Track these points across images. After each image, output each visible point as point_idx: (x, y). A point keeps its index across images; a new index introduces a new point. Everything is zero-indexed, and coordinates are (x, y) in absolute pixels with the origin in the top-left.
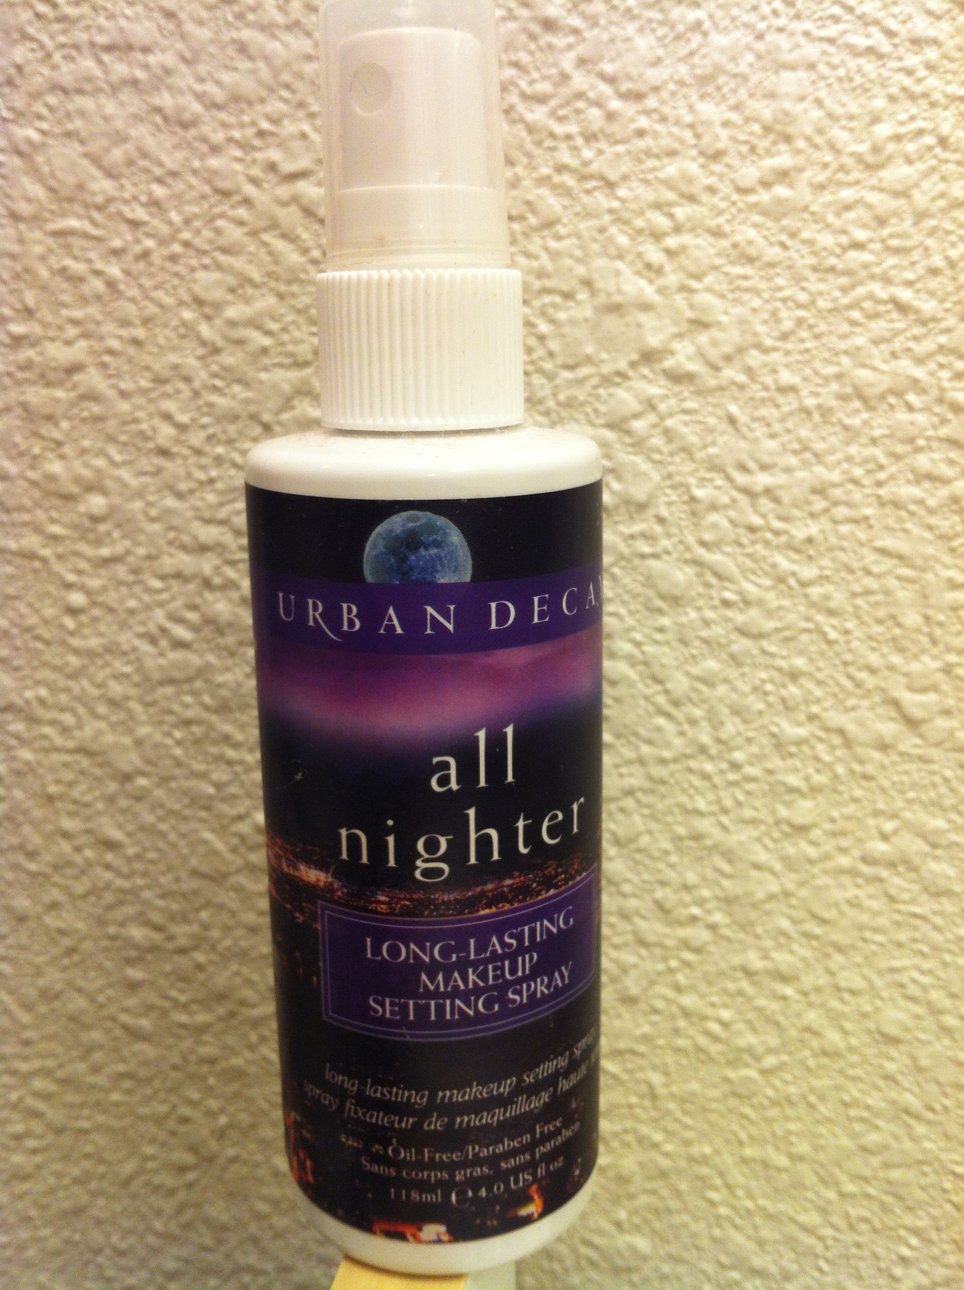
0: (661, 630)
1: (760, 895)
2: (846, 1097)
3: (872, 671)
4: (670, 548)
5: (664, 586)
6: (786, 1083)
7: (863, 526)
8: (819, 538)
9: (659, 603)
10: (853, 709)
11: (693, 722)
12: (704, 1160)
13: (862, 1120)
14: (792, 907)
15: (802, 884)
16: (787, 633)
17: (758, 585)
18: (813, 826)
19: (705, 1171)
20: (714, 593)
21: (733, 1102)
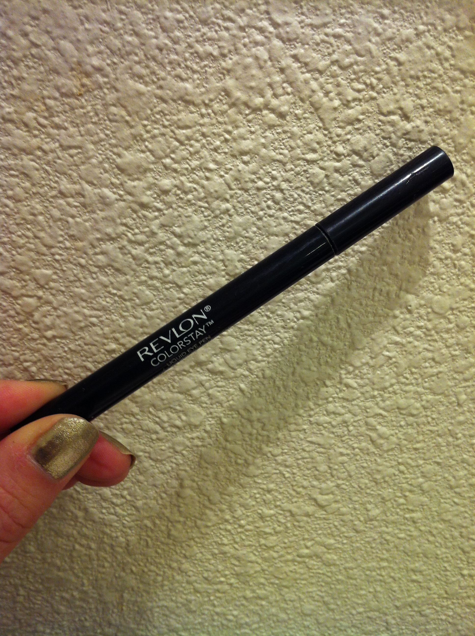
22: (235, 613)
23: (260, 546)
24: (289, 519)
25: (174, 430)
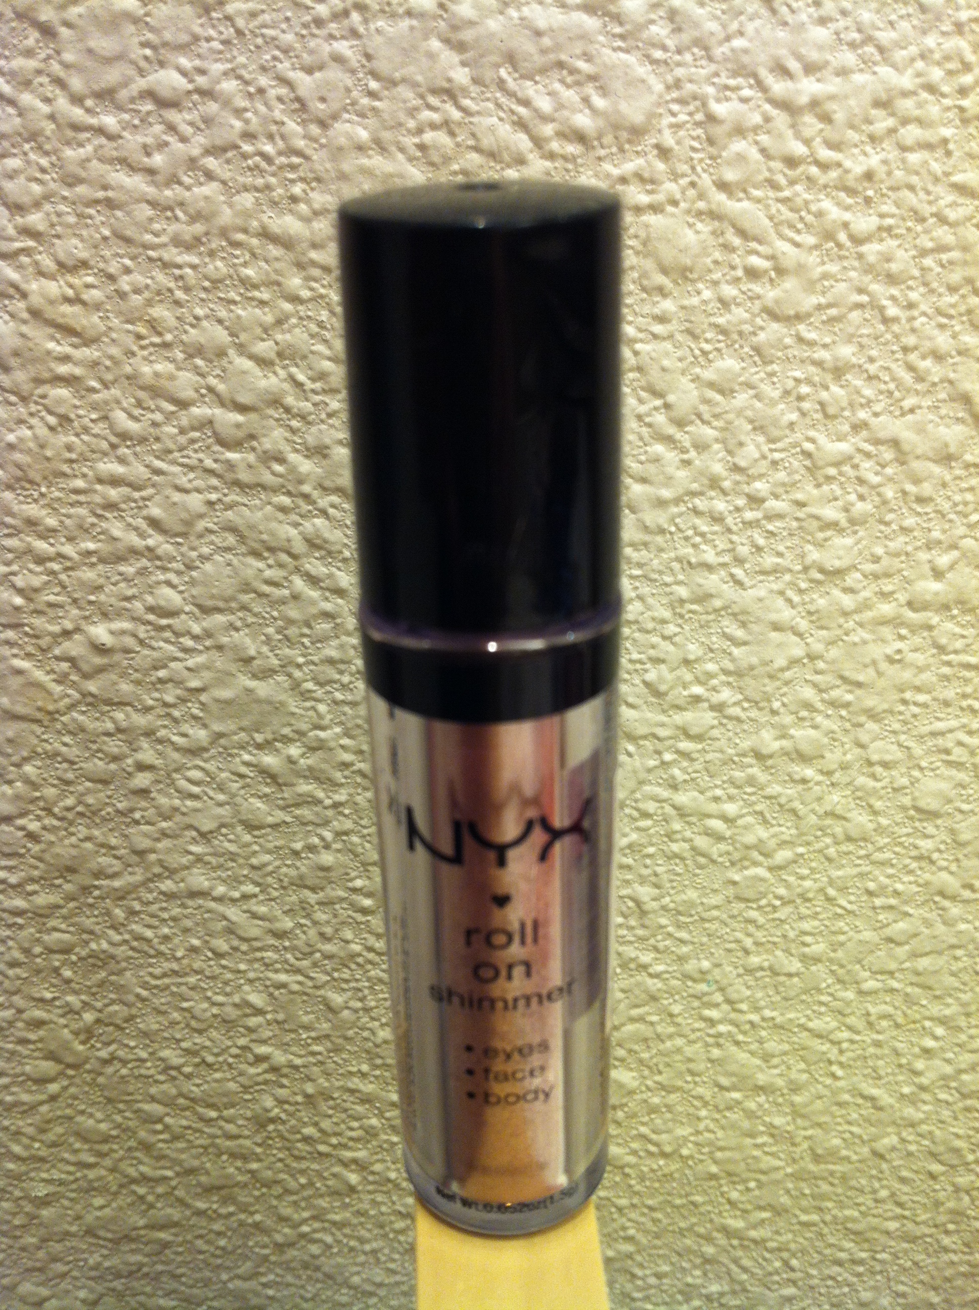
0: (662, 319)
1: (781, 662)
3: (938, 357)
4: (678, 196)
5: (668, 254)
7: (939, 153)
8: (881, 172)
9: (660, 279)
10: (912, 411)
11: (701, 447)
12: (702, 976)
13: (889, 908)
14: (817, 672)
15: (831, 643)
16: (833, 312)
17: (797, 245)
18: (852, 568)
19: (703, 987)
20: (736, 259)
21: (737, 907)
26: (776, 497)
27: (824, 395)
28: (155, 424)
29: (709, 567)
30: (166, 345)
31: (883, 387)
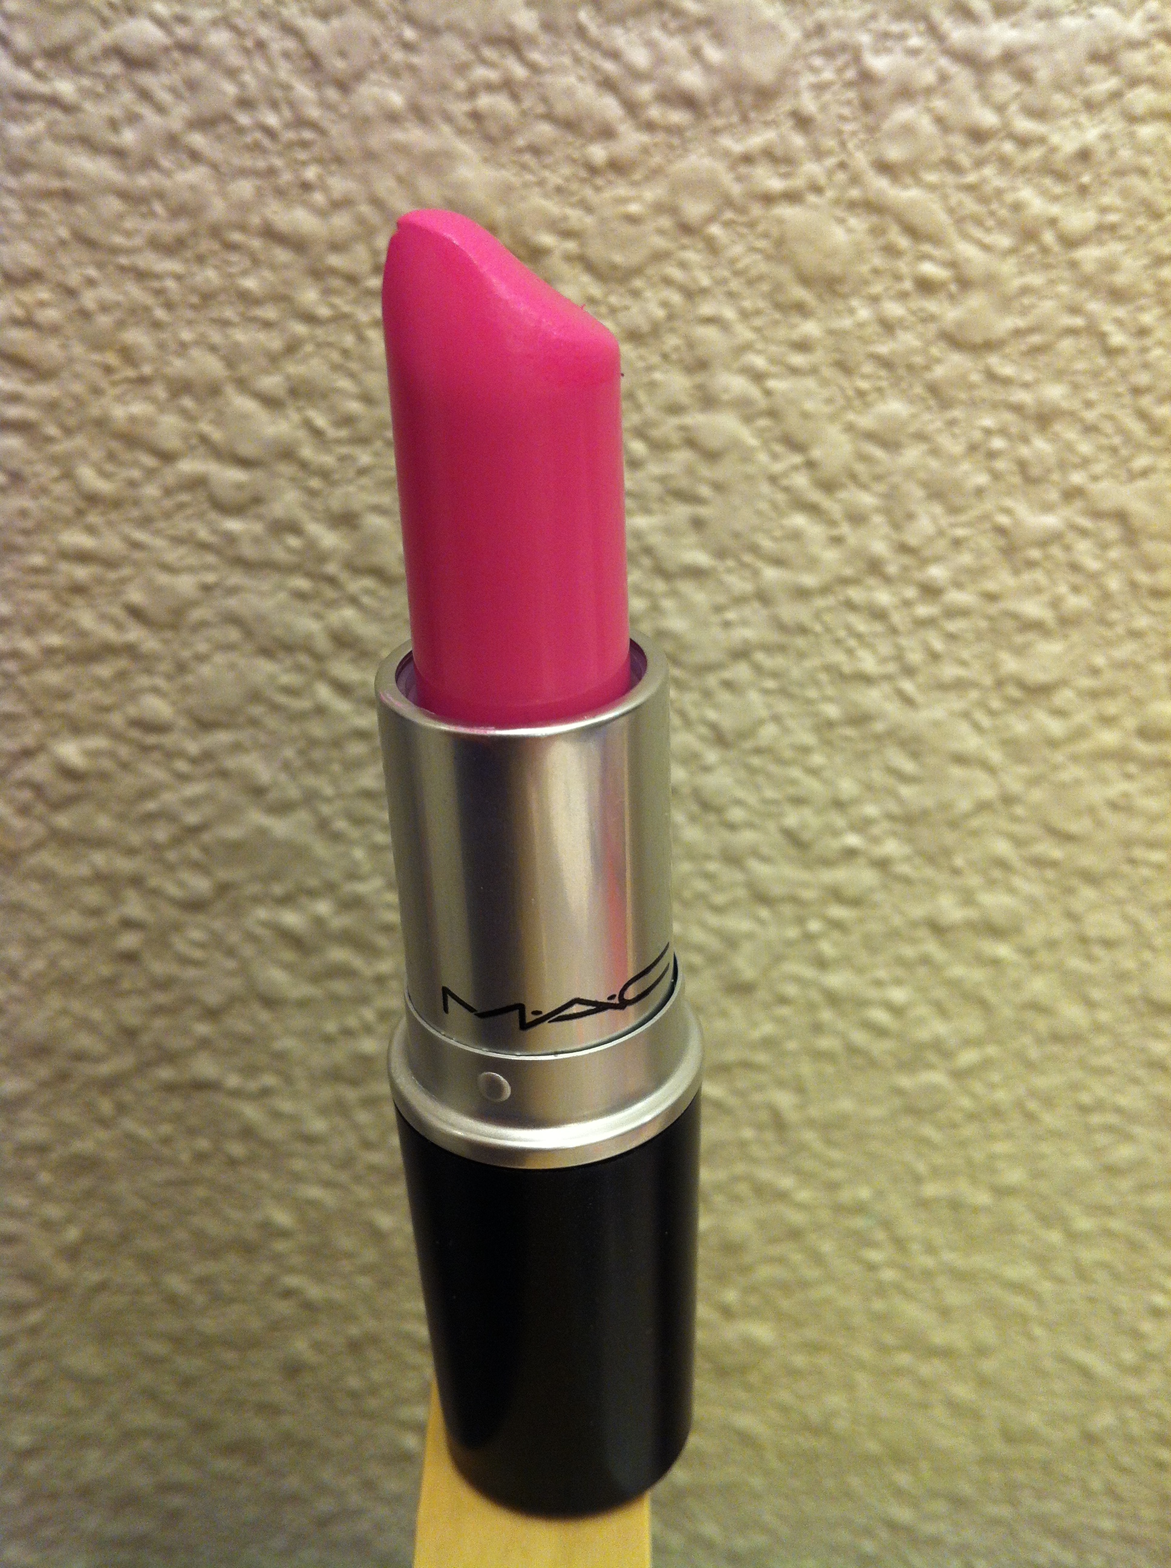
0: (803, 346)
1: (964, 804)
2: (1085, 1098)
4: (822, 181)
5: (809, 258)
6: (992, 1086)
8: (1101, 150)
9: (799, 293)
10: (1145, 473)
11: (857, 518)
12: (860, 1209)
13: (1109, 1129)
14: (1015, 819)
15: (1034, 781)
16: (1036, 339)
17: (986, 248)
18: (1062, 683)
19: (859, 1223)
20: (902, 266)
21: (906, 1122)
22: (898, 995)
23: (1000, 683)
24: (1114, 554)
25: (678, 117)
26: (958, 585)
27: (1024, 451)
28: (132, 484)
29: (866, 679)
30: (143, 381)
31: (1104, 441)
